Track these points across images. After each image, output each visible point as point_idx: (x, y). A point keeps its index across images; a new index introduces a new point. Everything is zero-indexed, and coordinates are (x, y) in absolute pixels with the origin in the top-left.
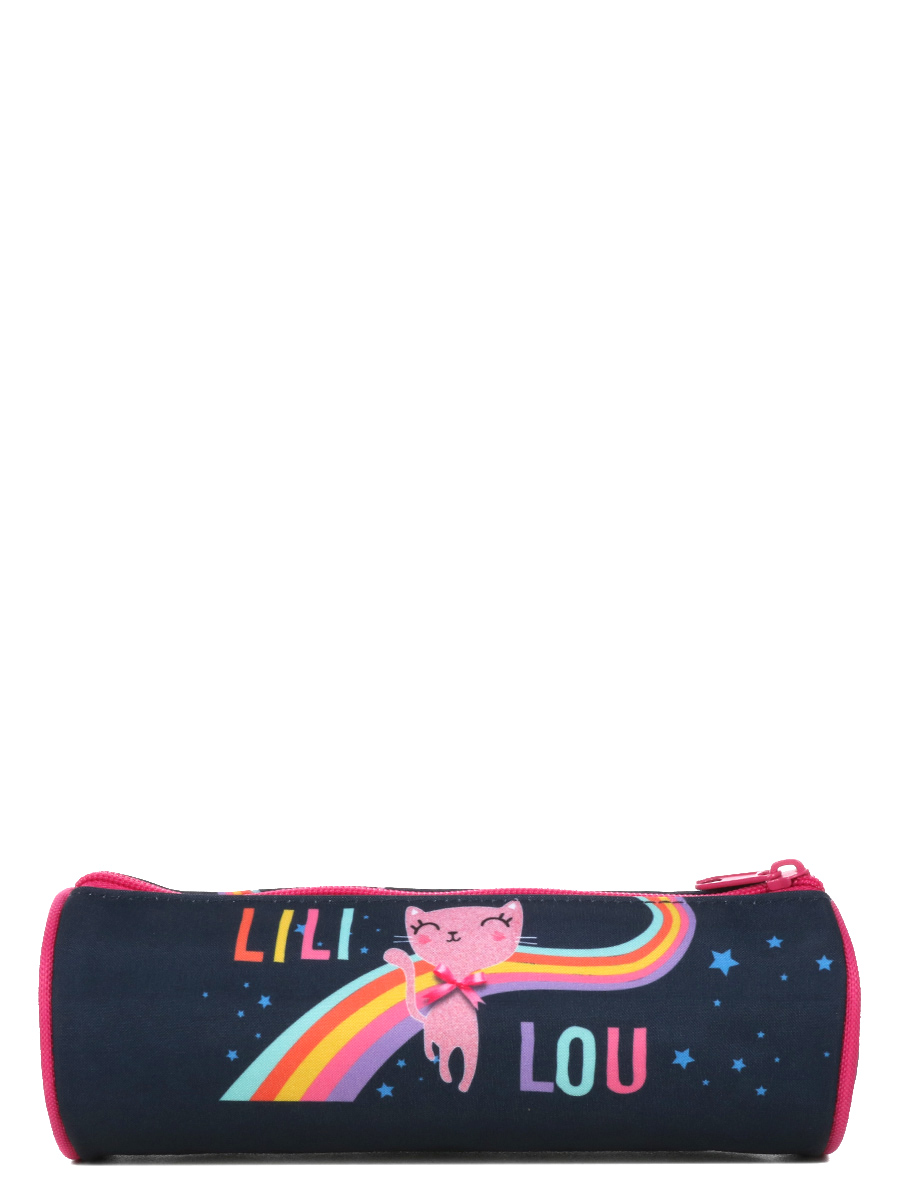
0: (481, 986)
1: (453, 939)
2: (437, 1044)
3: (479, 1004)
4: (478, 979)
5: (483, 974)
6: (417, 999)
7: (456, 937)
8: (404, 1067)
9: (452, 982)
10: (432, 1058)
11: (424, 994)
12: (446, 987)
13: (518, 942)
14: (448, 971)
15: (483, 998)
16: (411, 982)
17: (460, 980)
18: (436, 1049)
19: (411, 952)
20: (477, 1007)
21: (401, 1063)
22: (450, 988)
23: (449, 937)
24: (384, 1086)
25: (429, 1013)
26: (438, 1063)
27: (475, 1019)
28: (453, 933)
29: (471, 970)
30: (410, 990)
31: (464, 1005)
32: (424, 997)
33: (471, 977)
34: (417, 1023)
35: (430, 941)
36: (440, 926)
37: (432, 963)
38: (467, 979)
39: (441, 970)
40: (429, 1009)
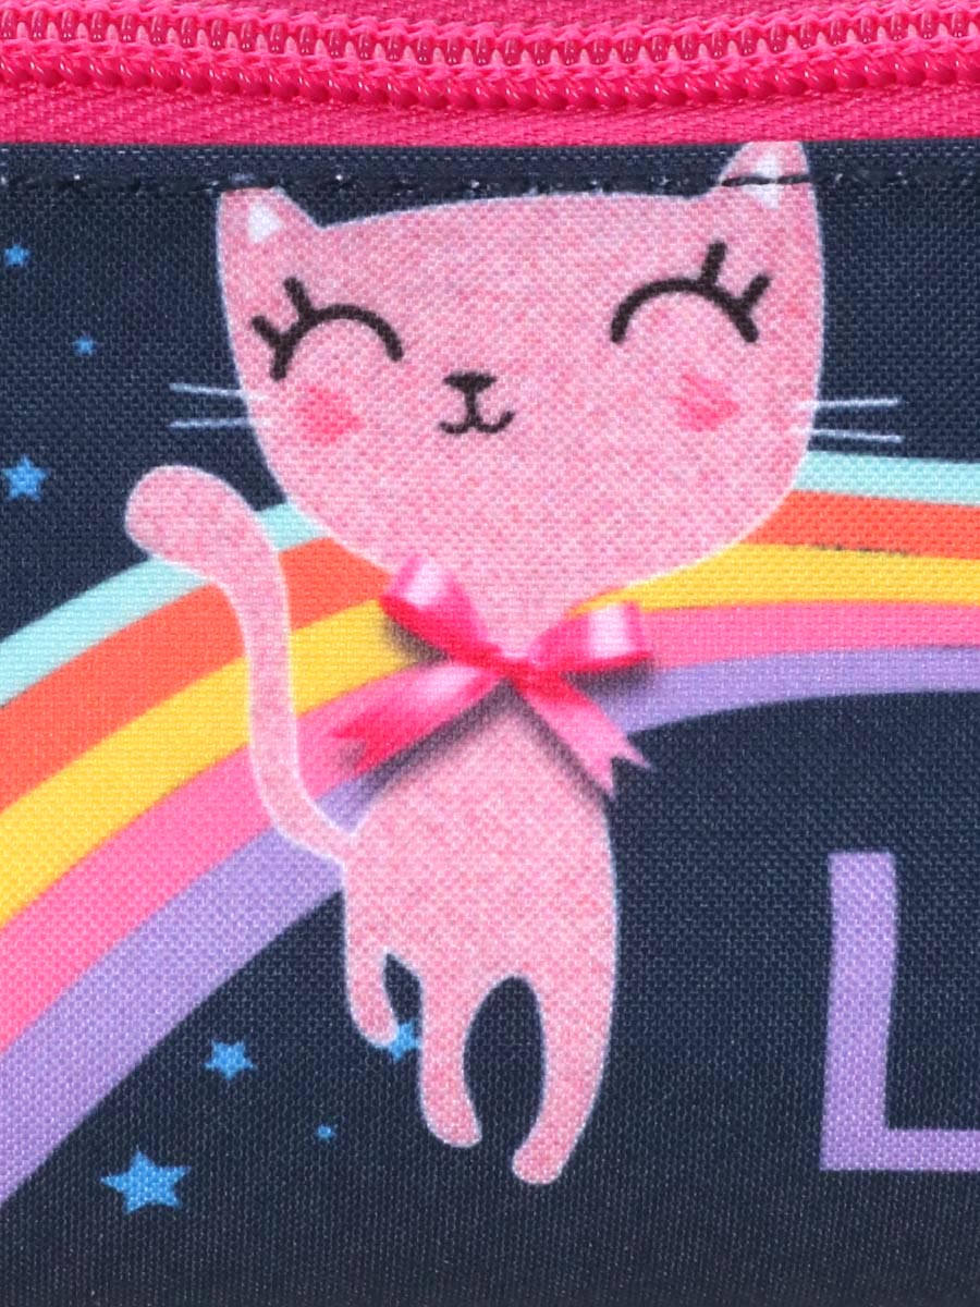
0: (629, 674)
1: (473, 421)
2: (413, 965)
3: (620, 767)
4: (608, 640)
5: (632, 609)
6: (305, 748)
7: (491, 405)
8: (243, 1075)
9: (480, 655)
10: (383, 1032)
11: (344, 717)
12: (447, 684)
13: (807, 431)
14: (456, 598)
15: (637, 739)
16: (269, 660)
17: (516, 642)
18: (404, 991)
19: (262, 491)
20: (607, 780)
21: (229, 1059)
22: (474, 689)
23: (453, 406)
24: (141, 1163)
25: (365, 819)
26: (412, 1057)
27: (602, 844)
28: (470, 384)
29: (575, 589)
30: (269, 699)
31: (547, 777)
32: (344, 733)
33: (575, 626)
34: (308, 864)
35: (354, 423)
36: (405, 335)
37: (372, 555)
38: (552, 639)
39: (422, 592)
40: (363, 802)
